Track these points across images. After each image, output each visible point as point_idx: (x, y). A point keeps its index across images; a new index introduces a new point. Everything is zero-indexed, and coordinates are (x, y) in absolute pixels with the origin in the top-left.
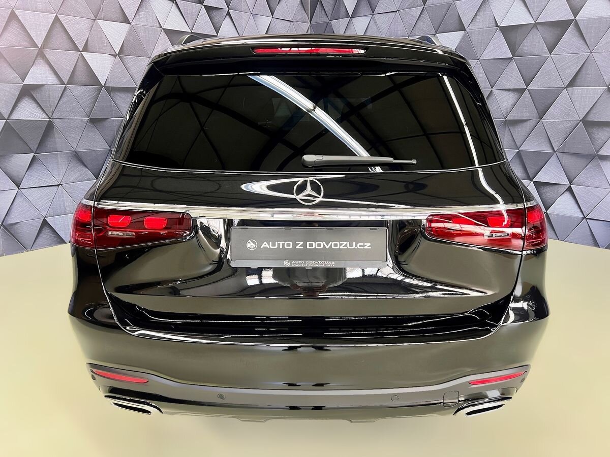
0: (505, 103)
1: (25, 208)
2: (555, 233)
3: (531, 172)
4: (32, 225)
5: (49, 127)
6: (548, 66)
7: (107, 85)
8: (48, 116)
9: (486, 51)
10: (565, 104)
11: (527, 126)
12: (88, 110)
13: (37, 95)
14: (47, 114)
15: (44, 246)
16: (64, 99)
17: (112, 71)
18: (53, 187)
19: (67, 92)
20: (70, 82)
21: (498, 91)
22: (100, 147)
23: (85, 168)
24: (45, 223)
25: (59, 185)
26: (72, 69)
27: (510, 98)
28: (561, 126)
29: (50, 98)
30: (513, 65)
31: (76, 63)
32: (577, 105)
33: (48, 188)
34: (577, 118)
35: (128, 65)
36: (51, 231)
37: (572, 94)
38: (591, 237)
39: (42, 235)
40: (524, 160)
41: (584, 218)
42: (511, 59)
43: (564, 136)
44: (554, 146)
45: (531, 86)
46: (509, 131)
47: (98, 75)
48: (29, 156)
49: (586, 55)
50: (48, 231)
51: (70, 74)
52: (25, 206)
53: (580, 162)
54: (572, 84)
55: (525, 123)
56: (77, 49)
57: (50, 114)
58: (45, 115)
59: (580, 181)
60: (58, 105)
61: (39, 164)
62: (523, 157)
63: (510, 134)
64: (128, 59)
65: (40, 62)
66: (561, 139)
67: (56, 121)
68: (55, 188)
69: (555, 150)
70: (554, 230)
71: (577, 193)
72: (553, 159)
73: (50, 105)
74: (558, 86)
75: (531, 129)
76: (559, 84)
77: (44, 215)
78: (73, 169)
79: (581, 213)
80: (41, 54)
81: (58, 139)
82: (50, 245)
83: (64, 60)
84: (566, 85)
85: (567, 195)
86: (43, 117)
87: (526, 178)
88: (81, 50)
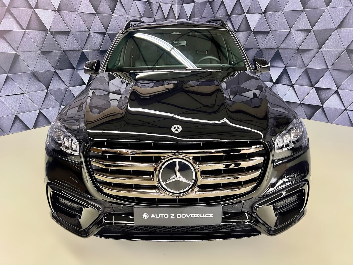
0: (299, 39)
1: (4, 108)
2: (328, 119)
3: (313, 82)
4: (8, 119)
5: (16, 57)
6: (326, 15)
7: (51, 30)
8: (15, 50)
9: (287, 6)
10: (336, 39)
11: (312, 53)
12: (39, 46)
13: (8, 37)
14: (14, 49)
15: (17, 131)
16: (24, 39)
17: (54, 21)
18: (21, 95)
19: (26, 35)
20: (28, 28)
21: (294, 31)
22: (49, 70)
23: (40, 83)
24: (17, 117)
25: (24, 94)
26: (29, 20)
27: (302, 35)
28: (332, 53)
29: (15, 39)
30: (304, 14)
31: (31, 16)
32: (343, 40)
33: (17, 95)
34: (343, 48)
35: (64, 17)
36: (20, 122)
37: (340, 33)
38: (349, 121)
39: (15, 125)
40: (309, 74)
41: (345, 110)
42: (302, 10)
43: (335, 59)
44: (328, 66)
45: (314, 28)
46: (300, 56)
47: (45, 24)
48: (4, 76)
49: (350, 8)
50: (19, 122)
51: (27, 23)
52: (4, 107)
53: (344, 75)
54: (340, 26)
55: (311, 51)
56: (32, 7)
57: (16, 49)
58: (13, 50)
59: (344, 87)
60: (21, 43)
61: (10, 81)
62: (309, 72)
63: (301, 58)
64: (63, 13)
65: (8, 16)
66: (332, 61)
67: (20, 53)
68: (22, 96)
69: (329, 68)
70: (327, 117)
71: (341, 94)
72: (328, 73)
73: (16, 44)
74: (331, 28)
75: (314, 54)
76: (333, 27)
77: (16, 112)
78: (32, 83)
79: (344, 107)
80: (8, 11)
81: (22, 65)
82: (21, 131)
83: (23, 14)
84: (336, 27)
85: (336, 96)
86: (12, 51)
87: (310, 85)
88: (34, 8)
